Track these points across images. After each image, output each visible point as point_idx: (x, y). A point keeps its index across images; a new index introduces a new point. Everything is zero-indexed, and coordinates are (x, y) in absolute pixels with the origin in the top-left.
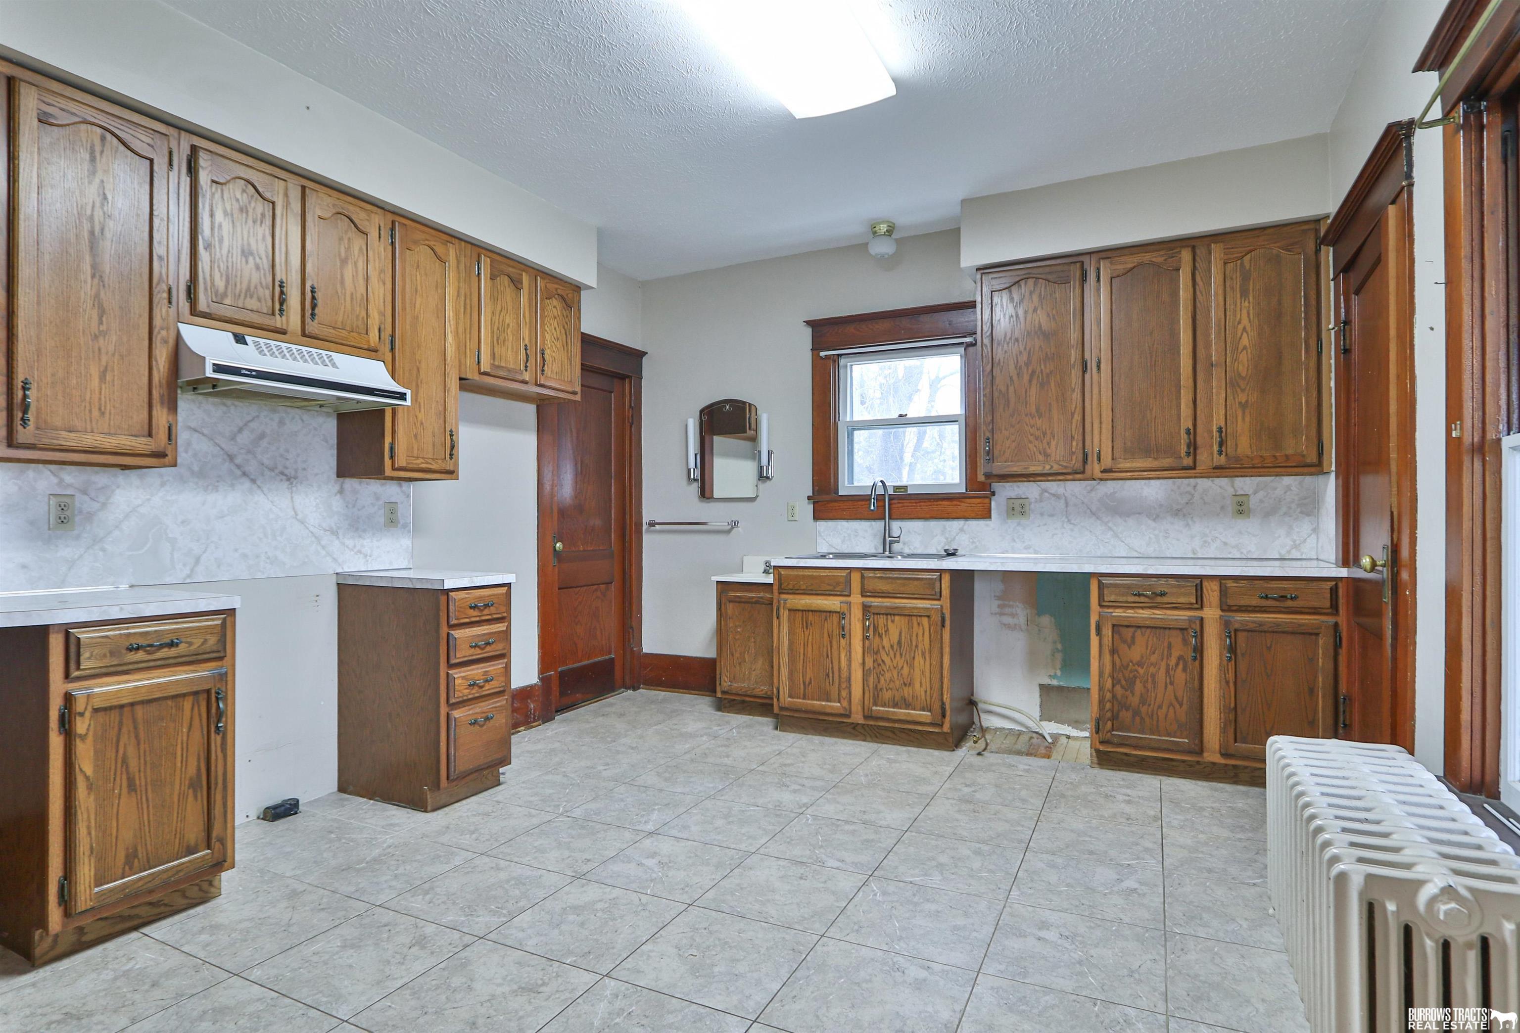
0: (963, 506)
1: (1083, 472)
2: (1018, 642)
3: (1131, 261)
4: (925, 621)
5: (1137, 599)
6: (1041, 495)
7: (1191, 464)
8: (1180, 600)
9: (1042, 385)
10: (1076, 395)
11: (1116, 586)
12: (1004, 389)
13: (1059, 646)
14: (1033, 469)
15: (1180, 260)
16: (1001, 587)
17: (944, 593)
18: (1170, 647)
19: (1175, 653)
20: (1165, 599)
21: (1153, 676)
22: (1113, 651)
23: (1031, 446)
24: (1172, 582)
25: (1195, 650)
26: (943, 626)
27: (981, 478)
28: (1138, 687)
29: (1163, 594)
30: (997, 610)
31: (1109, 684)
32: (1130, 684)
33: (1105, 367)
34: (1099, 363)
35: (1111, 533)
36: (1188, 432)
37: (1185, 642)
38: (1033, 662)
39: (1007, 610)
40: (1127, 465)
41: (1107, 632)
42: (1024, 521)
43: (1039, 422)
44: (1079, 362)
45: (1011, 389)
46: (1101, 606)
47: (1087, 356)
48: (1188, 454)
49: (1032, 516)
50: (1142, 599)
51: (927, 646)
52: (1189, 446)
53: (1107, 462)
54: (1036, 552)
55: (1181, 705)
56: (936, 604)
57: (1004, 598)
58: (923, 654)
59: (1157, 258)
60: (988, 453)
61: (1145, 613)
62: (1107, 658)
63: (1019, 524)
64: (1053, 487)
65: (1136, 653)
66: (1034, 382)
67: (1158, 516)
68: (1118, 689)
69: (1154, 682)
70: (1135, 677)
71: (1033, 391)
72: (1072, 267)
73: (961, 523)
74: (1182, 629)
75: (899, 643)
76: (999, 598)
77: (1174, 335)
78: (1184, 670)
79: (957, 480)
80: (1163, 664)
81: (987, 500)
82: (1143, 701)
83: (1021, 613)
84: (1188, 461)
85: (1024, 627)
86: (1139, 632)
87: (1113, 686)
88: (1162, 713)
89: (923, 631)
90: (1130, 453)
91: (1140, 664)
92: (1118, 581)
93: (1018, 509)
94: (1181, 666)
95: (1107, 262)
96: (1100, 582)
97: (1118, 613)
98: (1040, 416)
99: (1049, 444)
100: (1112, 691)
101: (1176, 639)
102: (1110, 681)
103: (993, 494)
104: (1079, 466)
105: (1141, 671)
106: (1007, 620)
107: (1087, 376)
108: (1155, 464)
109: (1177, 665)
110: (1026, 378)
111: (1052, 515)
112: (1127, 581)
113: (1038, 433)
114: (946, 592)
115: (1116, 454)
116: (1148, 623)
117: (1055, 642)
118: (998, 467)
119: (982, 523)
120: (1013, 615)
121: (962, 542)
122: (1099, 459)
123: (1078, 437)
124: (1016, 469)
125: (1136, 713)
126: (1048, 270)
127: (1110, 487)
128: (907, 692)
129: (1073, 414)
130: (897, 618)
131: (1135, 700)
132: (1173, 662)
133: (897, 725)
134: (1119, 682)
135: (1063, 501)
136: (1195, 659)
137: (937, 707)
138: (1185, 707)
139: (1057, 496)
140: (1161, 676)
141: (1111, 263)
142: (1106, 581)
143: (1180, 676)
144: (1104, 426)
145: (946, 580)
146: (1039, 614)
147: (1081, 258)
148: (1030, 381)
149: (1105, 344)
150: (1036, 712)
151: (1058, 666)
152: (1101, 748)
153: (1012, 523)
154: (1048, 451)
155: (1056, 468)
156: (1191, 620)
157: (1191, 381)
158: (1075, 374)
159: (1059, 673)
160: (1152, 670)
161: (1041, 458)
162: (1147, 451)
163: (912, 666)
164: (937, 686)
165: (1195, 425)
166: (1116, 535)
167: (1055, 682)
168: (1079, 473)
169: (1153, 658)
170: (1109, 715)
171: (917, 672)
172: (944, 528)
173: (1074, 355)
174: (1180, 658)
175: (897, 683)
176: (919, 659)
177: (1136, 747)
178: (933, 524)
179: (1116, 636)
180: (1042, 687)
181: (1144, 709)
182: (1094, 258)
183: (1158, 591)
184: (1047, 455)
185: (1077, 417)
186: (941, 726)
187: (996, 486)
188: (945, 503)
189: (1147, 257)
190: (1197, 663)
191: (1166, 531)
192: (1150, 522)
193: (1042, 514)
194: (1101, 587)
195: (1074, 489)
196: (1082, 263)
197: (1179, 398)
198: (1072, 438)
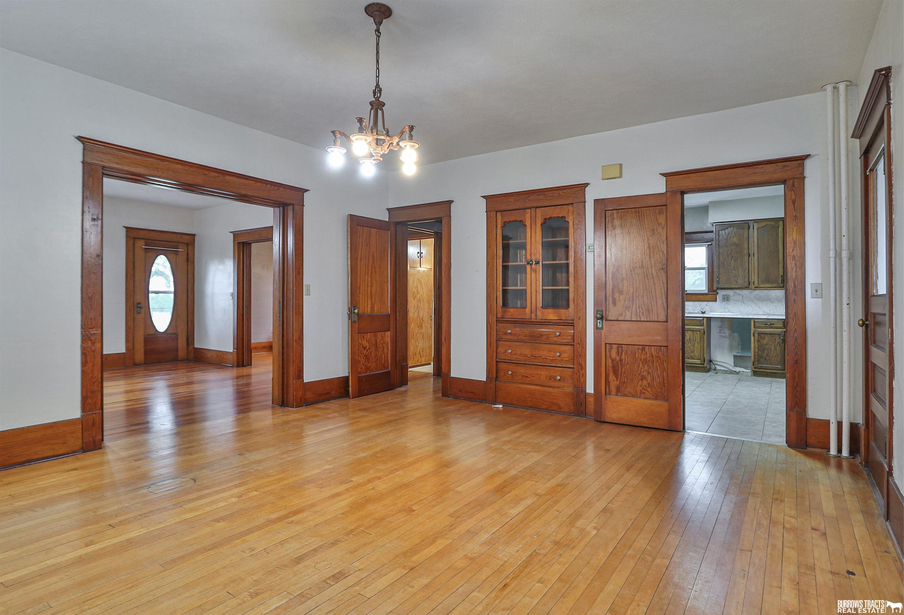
0: (707, 297)
1: (749, 288)
2: (726, 342)
3: (764, 224)
4: (698, 332)
5: (765, 326)
6: (734, 294)
7: (783, 286)
8: (778, 326)
9: (735, 260)
10: (747, 264)
11: (759, 322)
12: (723, 261)
13: (740, 343)
14: (732, 286)
15: (779, 224)
16: (720, 323)
17: (704, 324)
18: (775, 339)
19: (777, 341)
20: (774, 326)
21: (770, 348)
22: (758, 341)
23: (732, 279)
24: (776, 321)
25: (783, 340)
26: (704, 334)
27: (715, 289)
28: (766, 351)
29: (773, 324)
30: (719, 331)
31: (757, 351)
32: (763, 350)
33: (756, 256)
34: (754, 254)
35: (757, 307)
36: (782, 276)
37: (780, 338)
38: (731, 348)
39: (722, 331)
40: (763, 286)
41: (756, 335)
42: (728, 303)
43: (734, 272)
44: (748, 253)
45: (725, 262)
46: (754, 328)
47: (750, 252)
48: (782, 283)
49: (731, 301)
50: (767, 326)
51: (699, 341)
52: (782, 281)
53: (756, 284)
54: (732, 313)
55: (779, 356)
56: (702, 328)
57: (721, 328)
58: (698, 343)
59: (772, 223)
60: (718, 281)
61: (768, 330)
62: (756, 343)
63: (726, 303)
64: (738, 291)
65: (765, 341)
66: (733, 260)
67: (773, 301)
68: (760, 352)
69: (771, 350)
70: (765, 349)
71: (732, 262)
72: (745, 224)
73: (706, 303)
74: (779, 334)
75: (690, 339)
76: (720, 327)
77: (777, 247)
78: (780, 346)
79: (705, 289)
80: (773, 345)
81: (715, 296)
82: (767, 355)
83: (727, 332)
84: (782, 285)
85: (728, 337)
86: (766, 335)
87: (758, 351)
88: (773, 359)
89: (698, 335)
90: (763, 282)
91: (766, 345)
92: (760, 320)
93: (726, 298)
94: (778, 345)
95: (757, 223)
96: (754, 321)
97: (759, 330)
98: (735, 270)
99: (737, 279)
100: (758, 353)
101: (777, 337)
102: (757, 350)
103: (718, 293)
104: (747, 286)
105: (767, 347)
106: (722, 334)
107: (750, 258)
108: (772, 286)
109: (777, 345)
110: (730, 259)
111: (738, 301)
112: (762, 320)
113: (734, 275)
114: (705, 324)
115: (759, 283)
116: (768, 333)
117: (739, 342)
118: (721, 286)
119: (714, 303)
120: (724, 333)
121: (706, 309)
122: (754, 284)
123: (747, 277)
124: (727, 286)
125: (765, 359)
126: (737, 225)
127: (757, 292)
128: (692, 354)
129: (745, 270)
130: (689, 332)
131: (765, 355)
132: (776, 344)
133: (689, 365)
134: (760, 350)
135: (741, 297)
136: (783, 343)
137: (702, 359)
138: (780, 357)
139: (739, 295)
140: (773, 348)
141: (758, 224)
142: (756, 320)
143: (778, 348)
144: (755, 274)
145: (705, 320)
146: (734, 332)
147: (748, 222)
148: (732, 259)
149: (756, 248)
150: (733, 364)
151: (740, 349)
152: (755, 370)
153: (724, 303)
154: (737, 281)
155: (740, 286)
156: (781, 332)
157: (782, 261)
158: (746, 258)
159: (740, 351)
160: (770, 346)
161: (734, 283)
162: (769, 282)
163: (694, 346)
164: (702, 352)
165: (784, 274)
166: (759, 307)
167: (739, 354)
168: (747, 288)
169: (770, 343)
170: (757, 360)
171: (696, 348)
172: (700, 304)
173: (746, 251)
174: (778, 343)
175: (689, 351)
176: (696, 344)
177: (765, 369)
178: (696, 303)
179: (759, 337)
180: (734, 356)
181: (767, 358)
182: (752, 222)
183: (772, 323)
184: (737, 282)
185: (747, 271)
186: (703, 364)
187: (719, 291)
188: (701, 296)
189: (769, 223)
190: (783, 344)
191: (775, 306)
192: (770, 303)
193: (734, 300)
194: (754, 322)
195: (745, 292)
196: (748, 223)
197: (779, 266)
198: (745, 277)
